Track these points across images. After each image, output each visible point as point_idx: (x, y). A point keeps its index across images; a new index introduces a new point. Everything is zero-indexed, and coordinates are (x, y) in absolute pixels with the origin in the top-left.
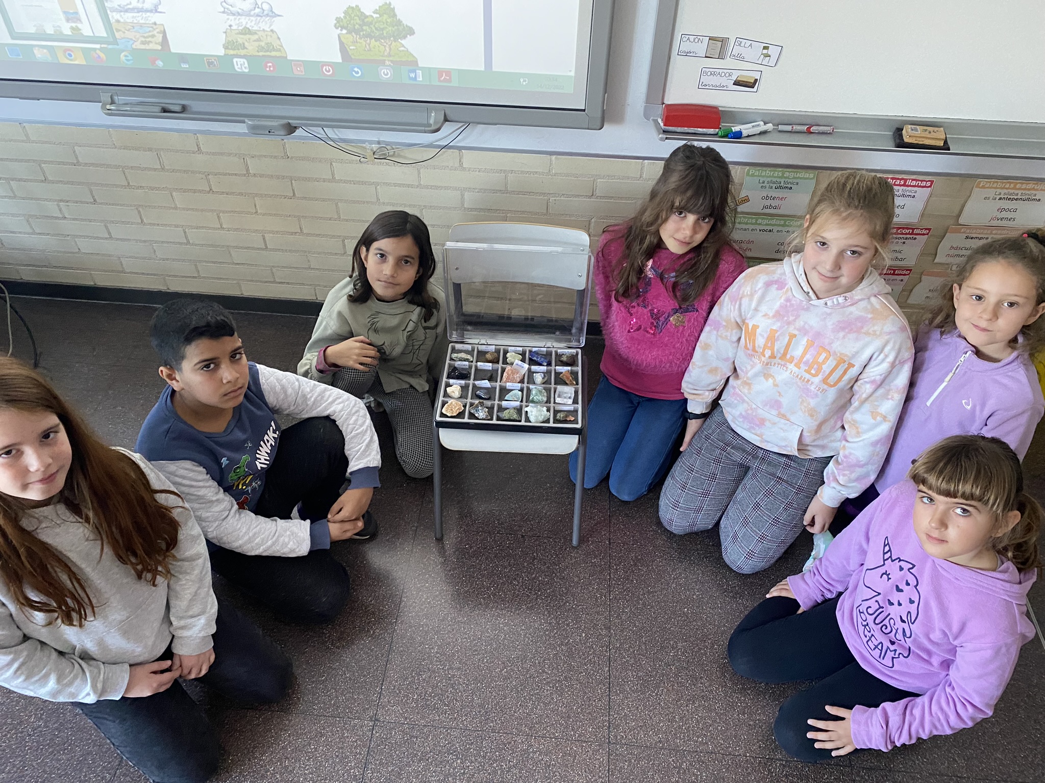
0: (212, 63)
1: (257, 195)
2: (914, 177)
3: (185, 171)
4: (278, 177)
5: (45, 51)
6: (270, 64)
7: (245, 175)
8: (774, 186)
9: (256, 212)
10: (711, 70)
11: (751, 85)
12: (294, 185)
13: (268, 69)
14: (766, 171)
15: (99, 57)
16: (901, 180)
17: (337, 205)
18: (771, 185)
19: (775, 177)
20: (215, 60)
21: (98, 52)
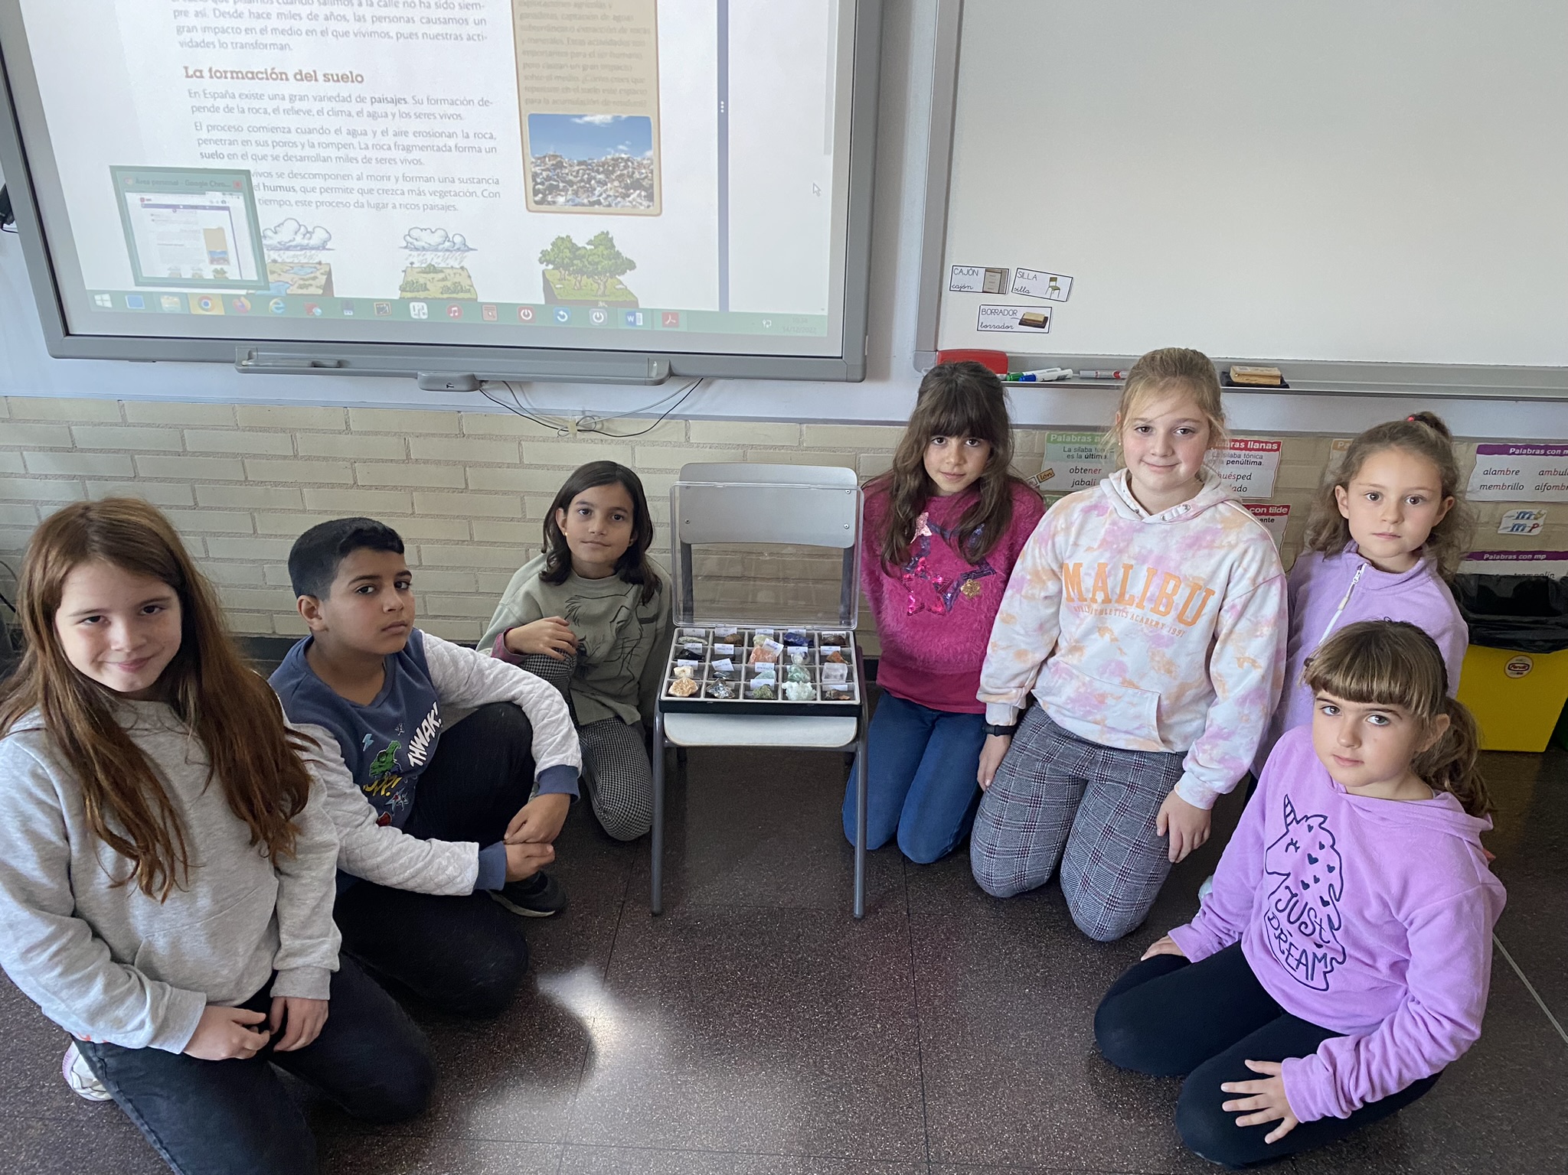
0: (384, 308)
1: (416, 489)
2: (1256, 438)
3: (324, 458)
4: (447, 463)
5: (176, 299)
6: (456, 309)
7: (404, 461)
8: (1084, 454)
9: (413, 513)
10: (991, 307)
11: (1041, 324)
12: (468, 474)
13: (452, 315)
14: (1071, 435)
15: (243, 306)
16: (1241, 441)
17: (522, 499)
18: (1080, 453)
19: (1083, 443)
20: (387, 305)
21: (243, 299)
